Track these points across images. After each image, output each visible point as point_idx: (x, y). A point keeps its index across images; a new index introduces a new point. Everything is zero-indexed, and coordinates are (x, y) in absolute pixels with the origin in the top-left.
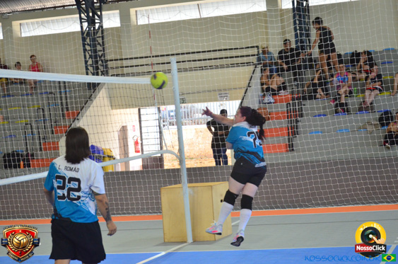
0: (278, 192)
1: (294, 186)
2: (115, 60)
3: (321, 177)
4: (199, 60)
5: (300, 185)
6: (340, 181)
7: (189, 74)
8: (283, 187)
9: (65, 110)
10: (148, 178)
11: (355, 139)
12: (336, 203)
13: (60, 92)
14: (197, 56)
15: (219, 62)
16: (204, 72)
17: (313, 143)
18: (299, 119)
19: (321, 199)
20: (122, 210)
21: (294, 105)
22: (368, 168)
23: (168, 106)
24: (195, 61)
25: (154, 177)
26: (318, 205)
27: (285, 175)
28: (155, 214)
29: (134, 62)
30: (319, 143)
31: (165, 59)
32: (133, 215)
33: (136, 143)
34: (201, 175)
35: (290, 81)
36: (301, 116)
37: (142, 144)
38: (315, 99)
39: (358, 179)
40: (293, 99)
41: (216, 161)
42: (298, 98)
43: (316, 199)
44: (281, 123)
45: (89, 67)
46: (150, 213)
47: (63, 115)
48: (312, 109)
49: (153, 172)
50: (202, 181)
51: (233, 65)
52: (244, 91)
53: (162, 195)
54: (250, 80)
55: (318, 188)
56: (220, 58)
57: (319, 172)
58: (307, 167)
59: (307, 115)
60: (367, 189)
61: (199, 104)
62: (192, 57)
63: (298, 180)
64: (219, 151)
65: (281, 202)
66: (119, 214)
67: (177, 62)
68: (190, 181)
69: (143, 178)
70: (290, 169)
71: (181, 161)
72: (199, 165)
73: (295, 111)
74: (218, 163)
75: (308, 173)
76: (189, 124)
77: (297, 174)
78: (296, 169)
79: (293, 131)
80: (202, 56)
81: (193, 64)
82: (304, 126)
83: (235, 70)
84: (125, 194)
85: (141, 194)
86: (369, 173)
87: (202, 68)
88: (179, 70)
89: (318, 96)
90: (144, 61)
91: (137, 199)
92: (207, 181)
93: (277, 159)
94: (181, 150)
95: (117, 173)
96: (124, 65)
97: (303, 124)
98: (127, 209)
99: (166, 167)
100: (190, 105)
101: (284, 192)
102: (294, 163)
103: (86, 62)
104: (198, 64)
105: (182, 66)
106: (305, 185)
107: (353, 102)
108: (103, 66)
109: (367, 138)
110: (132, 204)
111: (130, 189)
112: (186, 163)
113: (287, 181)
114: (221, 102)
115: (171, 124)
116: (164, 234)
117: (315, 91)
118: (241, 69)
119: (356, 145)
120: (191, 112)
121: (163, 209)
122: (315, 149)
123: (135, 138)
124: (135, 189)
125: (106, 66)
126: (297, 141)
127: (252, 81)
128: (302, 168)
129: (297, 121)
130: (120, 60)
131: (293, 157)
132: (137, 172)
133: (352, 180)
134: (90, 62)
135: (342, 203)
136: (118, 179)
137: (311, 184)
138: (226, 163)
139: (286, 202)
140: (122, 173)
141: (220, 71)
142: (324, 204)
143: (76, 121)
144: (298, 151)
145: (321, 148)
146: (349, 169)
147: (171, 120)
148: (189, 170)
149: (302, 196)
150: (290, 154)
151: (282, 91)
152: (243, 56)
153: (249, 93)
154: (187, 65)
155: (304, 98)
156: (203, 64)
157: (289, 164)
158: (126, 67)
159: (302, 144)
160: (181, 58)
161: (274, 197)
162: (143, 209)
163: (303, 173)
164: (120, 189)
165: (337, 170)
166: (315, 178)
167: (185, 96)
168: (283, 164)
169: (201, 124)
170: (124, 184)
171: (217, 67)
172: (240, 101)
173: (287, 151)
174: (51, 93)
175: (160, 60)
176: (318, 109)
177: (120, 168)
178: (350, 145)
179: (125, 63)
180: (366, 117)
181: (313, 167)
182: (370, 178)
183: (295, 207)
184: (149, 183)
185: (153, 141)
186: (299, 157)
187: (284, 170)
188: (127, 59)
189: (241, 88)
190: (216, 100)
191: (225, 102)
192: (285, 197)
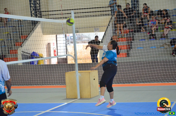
0: (122, 76)
1: (129, 73)
2: (45, 11)
3: (142, 69)
4: (85, 13)
5: (132, 73)
6: (151, 71)
7: (80, 19)
8: (124, 73)
9: (21, 35)
10: (60, 68)
11: (158, 51)
12: (149, 82)
13: (19, 26)
14: (84, 11)
15: (94, 14)
16: (87, 18)
17: (139, 53)
18: (132, 41)
19: (142, 79)
20: (47, 82)
21: (130, 34)
22: (164, 65)
23: (70, 34)
24: (83, 13)
25: (62, 68)
26: (140, 82)
27: (125, 68)
28: (63, 85)
29: (54, 13)
30: (141, 53)
31: (69, 12)
32: (52, 85)
33: (55, 51)
34: (85, 67)
35: (128, 23)
36: (133, 40)
37: (57, 52)
38: (140, 32)
39: (160, 70)
40: (130, 32)
41: (92, 61)
42: (132, 32)
43: (139, 80)
44: (124, 43)
45: (32, 15)
46: (61, 84)
47: (20, 38)
48: (139, 37)
49: (62, 65)
50: (85, 70)
51: (101, 15)
52: (106, 27)
53: (66, 76)
54: (110, 22)
55: (140, 74)
56: (95, 12)
57: (141, 66)
58: (136, 64)
59: (136, 39)
60: (164, 75)
61: (85, 33)
62: (82, 11)
63: (131, 70)
64: (94, 56)
65: (123, 81)
66: (46, 85)
67: (75, 13)
68: (79, 70)
69: (58, 68)
70: (127, 65)
71: (75, 60)
72: (84, 62)
73: (130, 37)
74: (93, 61)
75: (136, 67)
76: (80, 43)
77: (131, 67)
78: (130, 65)
79: (130, 47)
80: (86, 11)
81: (82, 14)
82: (135, 45)
83: (102, 17)
84: (49, 75)
85: (56, 75)
86: (165, 68)
87: (86, 16)
88: (75, 17)
89: (142, 31)
90: (59, 12)
91: (54, 78)
92: (88, 70)
93: (121, 60)
94: (75, 55)
95: (45, 65)
96: (49, 14)
97: (134, 43)
98: (50, 82)
99: (68, 63)
100: (80, 34)
101: (124, 76)
102: (129, 62)
103: (31, 12)
104: (85, 14)
105: (77, 15)
106: (134, 72)
107: (158, 34)
108: (39, 14)
109: (164, 51)
110: (52, 80)
111: (51, 73)
112: (78, 61)
113: (126, 71)
114: (96, 33)
115: (72, 43)
116: (67, 94)
117: (140, 28)
118: (105, 17)
119: (159, 54)
120: (81, 37)
121: (66, 83)
122: (139, 56)
123: (54, 49)
124: (53, 73)
125: (41, 14)
126: (131, 52)
127: (110, 23)
128: (133, 65)
129: (131, 42)
130: (47, 11)
131: (129, 59)
132: (55, 65)
133: (157, 71)
134: (33, 12)
135: (151, 81)
136: (45, 68)
137: (137, 72)
138: (97, 61)
139: (125, 80)
140: (47, 65)
141: (95, 18)
142: (143, 82)
143: (26, 40)
144: (131, 56)
145: (142, 55)
146: (155, 65)
147: (72, 41)
148: (79, 64)
149: (133, 78)
150: (127, 58)
151: (125, 28)
152: (106, 11)
153: (109, 29)
154: (79, 15)
155: (135, 32)
156: (87, 14)
157: (127, 62)
158: (50, 15)
159: (133, 53)
160: (76, 11)
161: (119, 78)
162: (57, 82)
163: (133, 67)
164: (46, 73)
165: (150, 66)
166: (139, 69)
167: (78, 30)
168: (124, 63)
169: (86, 43)
170: (48, 70)
171: (94, 16)
172: (104, 32)
173: (126, 56)
174: (14, 27)
175: (67, 12)
176: (141, 37)
177: (47, 63)
178: (156, 54)
179: (50, 13)
180: (164, 41)
181: (138, 64)
182: (165, 70)
183: (129, 83)
184: (60, 70)
185: (62, 51)
186: (132, 59)
187: (125, 65)
188: (51, 11)
189: (105, 26)
190: (93, 32)
191: (97, 33)
192: (125, 78)
